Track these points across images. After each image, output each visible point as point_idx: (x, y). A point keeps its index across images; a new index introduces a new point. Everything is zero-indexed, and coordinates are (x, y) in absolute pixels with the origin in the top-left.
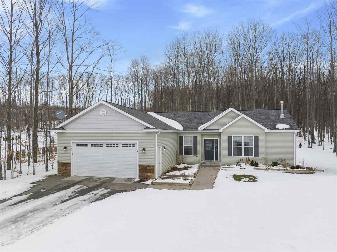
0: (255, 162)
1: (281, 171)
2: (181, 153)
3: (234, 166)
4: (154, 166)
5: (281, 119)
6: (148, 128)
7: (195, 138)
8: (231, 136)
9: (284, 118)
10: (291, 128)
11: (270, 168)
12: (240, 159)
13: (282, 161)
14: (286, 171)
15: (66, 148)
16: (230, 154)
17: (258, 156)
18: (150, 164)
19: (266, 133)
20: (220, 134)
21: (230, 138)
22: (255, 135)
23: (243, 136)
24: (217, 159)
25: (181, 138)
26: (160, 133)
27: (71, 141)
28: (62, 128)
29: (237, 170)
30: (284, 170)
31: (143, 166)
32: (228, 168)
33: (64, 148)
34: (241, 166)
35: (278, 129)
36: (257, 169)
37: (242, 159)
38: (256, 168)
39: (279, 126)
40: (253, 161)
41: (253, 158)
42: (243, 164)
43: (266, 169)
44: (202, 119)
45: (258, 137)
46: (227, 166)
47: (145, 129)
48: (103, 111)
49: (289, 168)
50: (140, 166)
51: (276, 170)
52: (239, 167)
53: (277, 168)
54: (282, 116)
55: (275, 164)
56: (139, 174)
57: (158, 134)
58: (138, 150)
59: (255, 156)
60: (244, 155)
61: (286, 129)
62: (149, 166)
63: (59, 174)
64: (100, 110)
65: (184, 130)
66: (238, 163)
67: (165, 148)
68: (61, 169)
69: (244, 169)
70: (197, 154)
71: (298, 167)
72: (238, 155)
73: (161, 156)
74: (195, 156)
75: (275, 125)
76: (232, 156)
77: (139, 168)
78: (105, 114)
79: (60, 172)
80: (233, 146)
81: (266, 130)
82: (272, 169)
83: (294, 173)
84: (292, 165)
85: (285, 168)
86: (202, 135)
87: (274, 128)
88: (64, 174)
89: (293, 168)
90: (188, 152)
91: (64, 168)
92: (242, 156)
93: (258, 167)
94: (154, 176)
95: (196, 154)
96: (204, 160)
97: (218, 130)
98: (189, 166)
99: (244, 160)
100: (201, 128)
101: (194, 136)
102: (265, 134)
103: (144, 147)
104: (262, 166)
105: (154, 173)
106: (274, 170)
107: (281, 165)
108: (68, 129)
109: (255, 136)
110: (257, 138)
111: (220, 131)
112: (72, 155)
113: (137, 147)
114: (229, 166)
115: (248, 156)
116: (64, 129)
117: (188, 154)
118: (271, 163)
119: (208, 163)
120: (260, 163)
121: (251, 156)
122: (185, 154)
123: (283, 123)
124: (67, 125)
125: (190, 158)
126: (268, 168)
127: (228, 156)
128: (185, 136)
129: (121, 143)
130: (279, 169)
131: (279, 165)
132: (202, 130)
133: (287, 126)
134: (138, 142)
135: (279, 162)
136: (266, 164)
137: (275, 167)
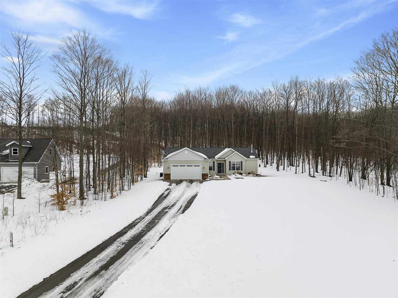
3: (232, 175)
4: (207, 174)
8: (231, 161)
13: (252, 172)
15: (168, 167)
17: (242, 170)
19: (246, 160)
23: (236, 161)
24: (223, 172)
27: (171, 164)
28: (166, 159)
29: (235, 176)
31: (203, 174)
36: (242, 176)
37: (235, 172)
41: (240, 171)
43: (246, 176)
45: (242, 161)
46: (229, 175)
47: (205, 159)
49: (255, 175)
54: (252, 152)
57: (209, 161)
61: (254, 158)
63: (165, 179)
64: (185, 151)
65: (208, 158)
68: (165, 176)
71: (259, 175)
72: (233, 170)
74: (214, 171)
78: (187, 153)
86: (217, 161)
87: (249, 157)
88: (168, 178)
94: (208, 177)
96: (218, 172)
100: (216, 157)
101: (213, 161)
103: (204, 166)
106: (249, 176)
111: (226, 159)
118: (248, 173)
120: (243, 173)
123: (252, 155)
124: (168, 157)
127: (229, 170)
129: (193, 165)
134: (201, 164)
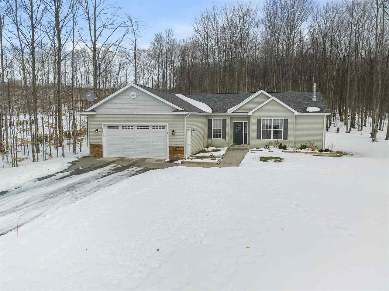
0: (284, 145)
1: (309, 154)
2: (210, 137)
3: (263, 149)
4: (184, 147)
5: (312, 101)
6: (177, 110)
7: (225, 121)
8: (261, 119)
9: (316, 100)
10: (322, 111)
11: (298, 151)
12: (269, 142)
13: (310, 144)
14: (314, 154)
15: (97, 130)
16: (258, 137)
17: (287, 139)
18: (180, 146)
19: (296, 116)
20: (249, 117)
21: (259, 121)
23: (272, 119)
24: (246, 142)
25: (210, 121)
26: (189, 115)
27: (103, 124)
28: (93, 110)
29: (264, 153)
30: (312, 152)
31: (173, 147)
32: (256, 151)
33: (96, 130)
34: (269, 149)
35: (308, 112)
36: (285, 152)
37: (271, 142)
38: (284, 150)
39: (310, 109)
40: (281, 144)
41: (281, 141)
42: (271, 148)
43: (294, 152)
44: (232, 102)
45: (287, 120)
46: (255, 149)
47: (175, 111)
48: (133, 94)
49: (317, 151)
50: (170, 147)
51: (304, 153)
52: (268, 150)
53: (305, 151)
54: (314, 99)
55: (303, 147)
56: (169, 155)
57: (186, 116)
58: (168, 132)
59: (283, 139)
60: (273, 139)
61: (316, 112)
62: (178, 147)
63: (92, 155)
64: (131, 93)
65: (213, 112)
66: (266, 146)
67: (194, 130)
68: (93, 150)
69: (272, 151)
71: (327, 150)
72: (266, 138)
73: (190, 138)
74: (224, 139)
75: (306, 108)
76: (261, 139)
77: (169, 148)
78: (135, 97)
79: (92, 153)
80: (262, 129)
81: (296, 113)
82: (300, 152)
83: (321, 156)
84: (320, 148)
85: (313, 151)
86: (231, 118)
87: (305, 111)
88: (96, 155)
89: (321, 151)
90: (218, 135)
91: (96, 149)
92: (271, 139)
93: (286, 149)
94: (184, 156)
95: (225, 137)
96: (233, 143)
97: (248, 112)
98: (218, 149)
99: (273, 143)
100: (230, 111)
101: (223, 119)
103: (173, 129)
104: (290, 149)
105: (183, 154)
106: (302, 153)
107: (310, 148)
108: (98, 112)
109: (284, 119)
111: (250, 114)
112: (104, 137)
113: (167, 129)
114: (258, 149)
115: (277, 139)
116: (95, 112)
117: (216, 138)
118: (300, 146)
119: (237, 146)
120: (288, 146)
121: (280, 139)
122: (213, 137)
123: (314, 106)
124: (97, 108)
125: (219, 141)
126: (296, 151)
127: (257, 139)
128: (214, 119)
129: (151, 125)
131: (307, 148)
132: (232, 113)
133: (318, 109)
134: (168, 124)
135: (308, 145)
136: (294, 147)
137: (303, 150)
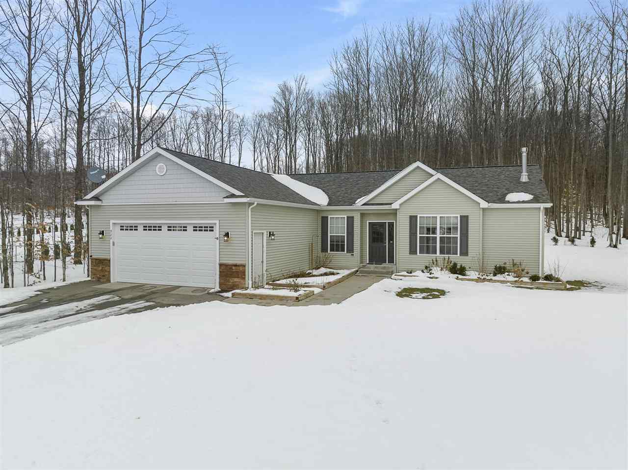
0: (461, 266)
2: (324, 249)
4: (245, 266)
5: (520, 183)
6: (233, 196)
7: (350, 220)
8: (417, 216)
9: (527, 180)
10: (536, 200)
11: (487, 278)
12: (433, 260)
14: (518, 284)
15: (102, 233)
16: (413, 251)
18: (239, 263)
20: (395, 213)
21: (413, 219)
22: (461, 214)
24: (391, 260)
25: (324, 220)
26: (255, 204)
27: (112, 222)
28: (96, 198)
30: (516, 281)
31: (226, 265)
32: (405, 276)
34: (431, 274)
35: (509, 202)
38: (460, 277)
39: (511, 197)
40: (455, 264)
41: (457, 258)
42: (436, 271)
44: (369, 186)
45: (467, 217)
47: (227, 197)
48: (160, 167)
50: (221, 265)
51: (498, 281)
52: (428, 275)
53: (502, 279)
54: (524, 178)
55: (500, 270)
56: (220, 280)
57: (251, 207)
58: (218, 236)
59: (460, 255)
60: (440, 254)
61: (523, 202)
62: (236, 265)
63: (93, 278)
64: (156, 166)
66: (426, 267)
67: (273, 235)
68: (96, 270)
69: (437, 278)
70: (353, 250)
71: (548, 278)
72: (428, 252)
73: (265, 249)
75: (505, 195)
76: (417, 254)
77: (220, 268)
78: (164, 172)
79: (95, 274)
81: (484, 204)
82: (491, 279)
84: (532, 273)
85: (517, 279)
86: (363, 215)
87: (502, 200)
88: (100, 278)
89: (535, 278)
90: (338, 246)
91: (100, 268)
92: (436, 253)
93: (464, 275)
94: (245, 284)
95: (351, 250)
97: (391, 204)
98: (335, 271)
99: (440, 262)
102: (481, 212)
103: (227, 231)
104: (473, 275)
105: (244, 278)
107: (512, 272)
108: (106, 201)
109: (461, 217)
110: (465, 219)
111: (395, 206)
112: (114, 245)
113: (217, 231)
114: (411, 273)
115: (447, 254)
117: (336, 251)
119: (372, 267)
121: (454, 254)
122: (331, 251)
124: (104, 193)
125: (341, 257)
126: (482, 278)
128: (332, 216)
129: (191, 224)
130: (505, 279)
131: (507, 273)
132: (363, 205)
133: (528, 197)
134: (217, 222)
135: (508, 266)
136: (481, 270)
137: (499, 277)
